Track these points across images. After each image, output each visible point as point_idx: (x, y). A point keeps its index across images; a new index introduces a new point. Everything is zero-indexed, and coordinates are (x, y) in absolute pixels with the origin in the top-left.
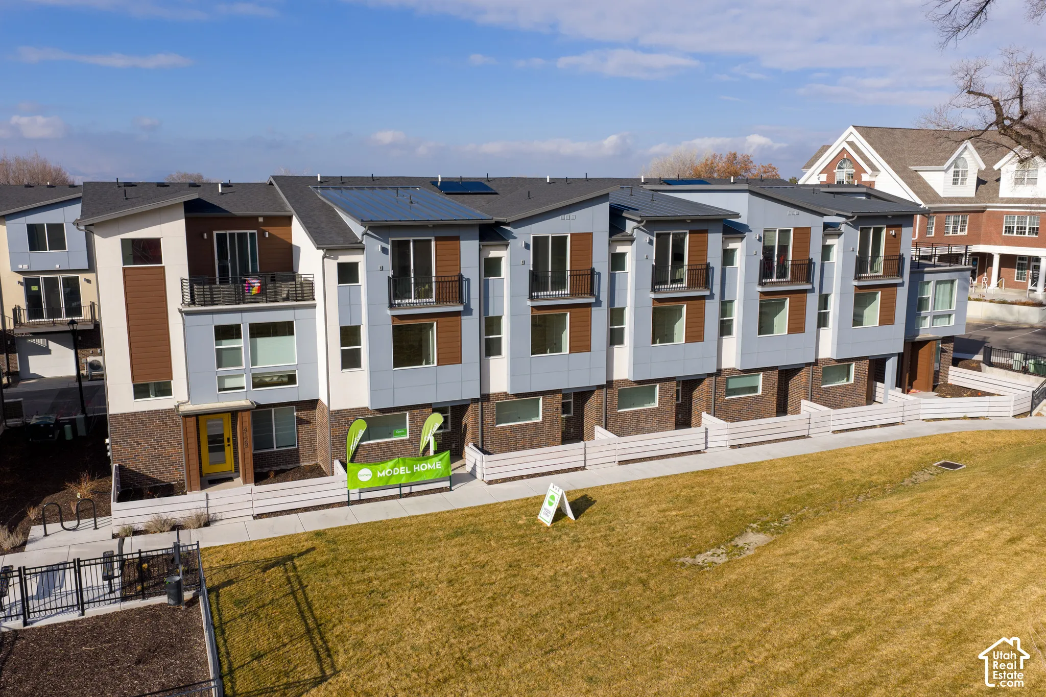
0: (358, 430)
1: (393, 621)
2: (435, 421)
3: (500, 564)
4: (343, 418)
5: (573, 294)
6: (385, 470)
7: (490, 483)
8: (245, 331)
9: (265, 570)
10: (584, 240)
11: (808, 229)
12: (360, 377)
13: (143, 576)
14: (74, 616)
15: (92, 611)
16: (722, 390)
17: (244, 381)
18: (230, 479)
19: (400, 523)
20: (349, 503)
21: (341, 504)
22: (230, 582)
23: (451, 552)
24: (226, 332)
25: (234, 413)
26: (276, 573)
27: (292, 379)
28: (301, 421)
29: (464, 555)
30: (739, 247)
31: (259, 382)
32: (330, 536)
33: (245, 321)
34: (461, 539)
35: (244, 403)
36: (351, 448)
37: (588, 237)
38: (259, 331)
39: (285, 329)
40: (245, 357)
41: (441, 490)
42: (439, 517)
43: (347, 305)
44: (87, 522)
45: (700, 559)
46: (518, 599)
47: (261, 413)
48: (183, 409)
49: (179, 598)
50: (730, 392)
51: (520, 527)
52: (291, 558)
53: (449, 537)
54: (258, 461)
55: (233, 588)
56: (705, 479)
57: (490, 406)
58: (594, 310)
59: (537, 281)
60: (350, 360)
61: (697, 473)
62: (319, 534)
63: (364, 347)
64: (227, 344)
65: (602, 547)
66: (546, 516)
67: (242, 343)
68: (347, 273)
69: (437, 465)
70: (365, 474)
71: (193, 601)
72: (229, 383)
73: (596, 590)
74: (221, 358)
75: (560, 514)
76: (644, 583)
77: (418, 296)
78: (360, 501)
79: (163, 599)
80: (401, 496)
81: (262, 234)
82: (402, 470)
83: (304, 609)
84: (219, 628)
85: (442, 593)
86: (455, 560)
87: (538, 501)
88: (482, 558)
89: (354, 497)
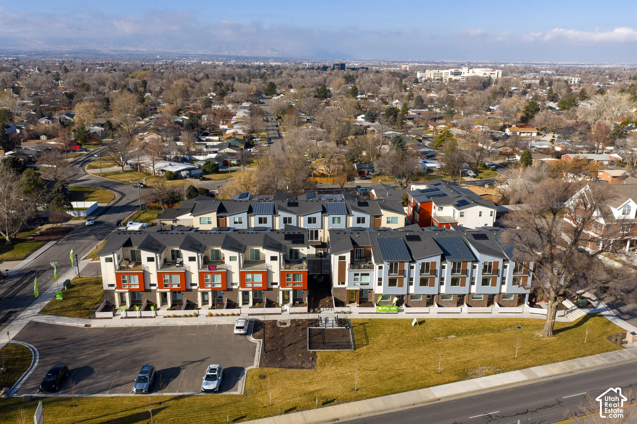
0: (380, 298)
1: (379, 339)
2: (396, 299)
3: (400, 332)
4: (377, 295)
5: (430, 275)
6: (384, 308)
7: (406, 313)
8: (360, 275)
9: (360, 325)
10: (434, 264)
11: (498, 262)
12: (381, 287)
13: (341, 323)
14: (331, 328)
15: (334, 328)
16: (471, 298)
17: (359, 284)
18: (354, 302)
19: (385, 320)
20: (376, 313)
21: (375, 313)
22: (354, 326)
23: (392, 328)
24: (356, 275)
25: (356, 291)
26: (362, 327)
27: (368, 284)
28: (369, 292)
29: (394, 329)
30: (477, 265)
31: (361, 284)
32: (372, 320)
33: (360, 273)
34: (395, 326)
35: (358, 289)
36: (378, 301)
37: (435, 263)
38: (362, 275)
39: (368, 275)
40: (359, 279)
41: (396, 313)
42: (393, 320)
43: (380, 273)
44: (330, 309)
45: (438, 338)
46: (400, 339)
47: (361, 291)
48: (347, 289)
49: (347, 328)
50: (473, 298)
51: (407, 325)
52: (364, 323)
53: (393, 325)
54: (360, 299)
55: (355, 328)
56: (454, 321)
57: (409, 296)
58: (436, 278)
59: (422, 271)
60: (380, 284)
61: (453, 319)
62: (370, 319)
63: (383, 282)
64: (356, 277)
65: (420, 332)
66: (413, 324)
67: (359, 277)
68: (380, 268)
69: (395, 308)
70: (380, 308)
71: (349, 329)
72: (356, 284)
73: (414, 340)
74: (355, 279)
75: (416, 324)
76: (424, 341)
77: (395, 273)
78: (379, 313)
79: (345, 328)
80: (387, 313)
81: (365, 249)
82: (388, 308)
83: (366, 334)
84: (353, 335)
85: (388, 335)
86: (392, 330)
87: (412, 320)
88: (397, 330)
89: (378, 312)
